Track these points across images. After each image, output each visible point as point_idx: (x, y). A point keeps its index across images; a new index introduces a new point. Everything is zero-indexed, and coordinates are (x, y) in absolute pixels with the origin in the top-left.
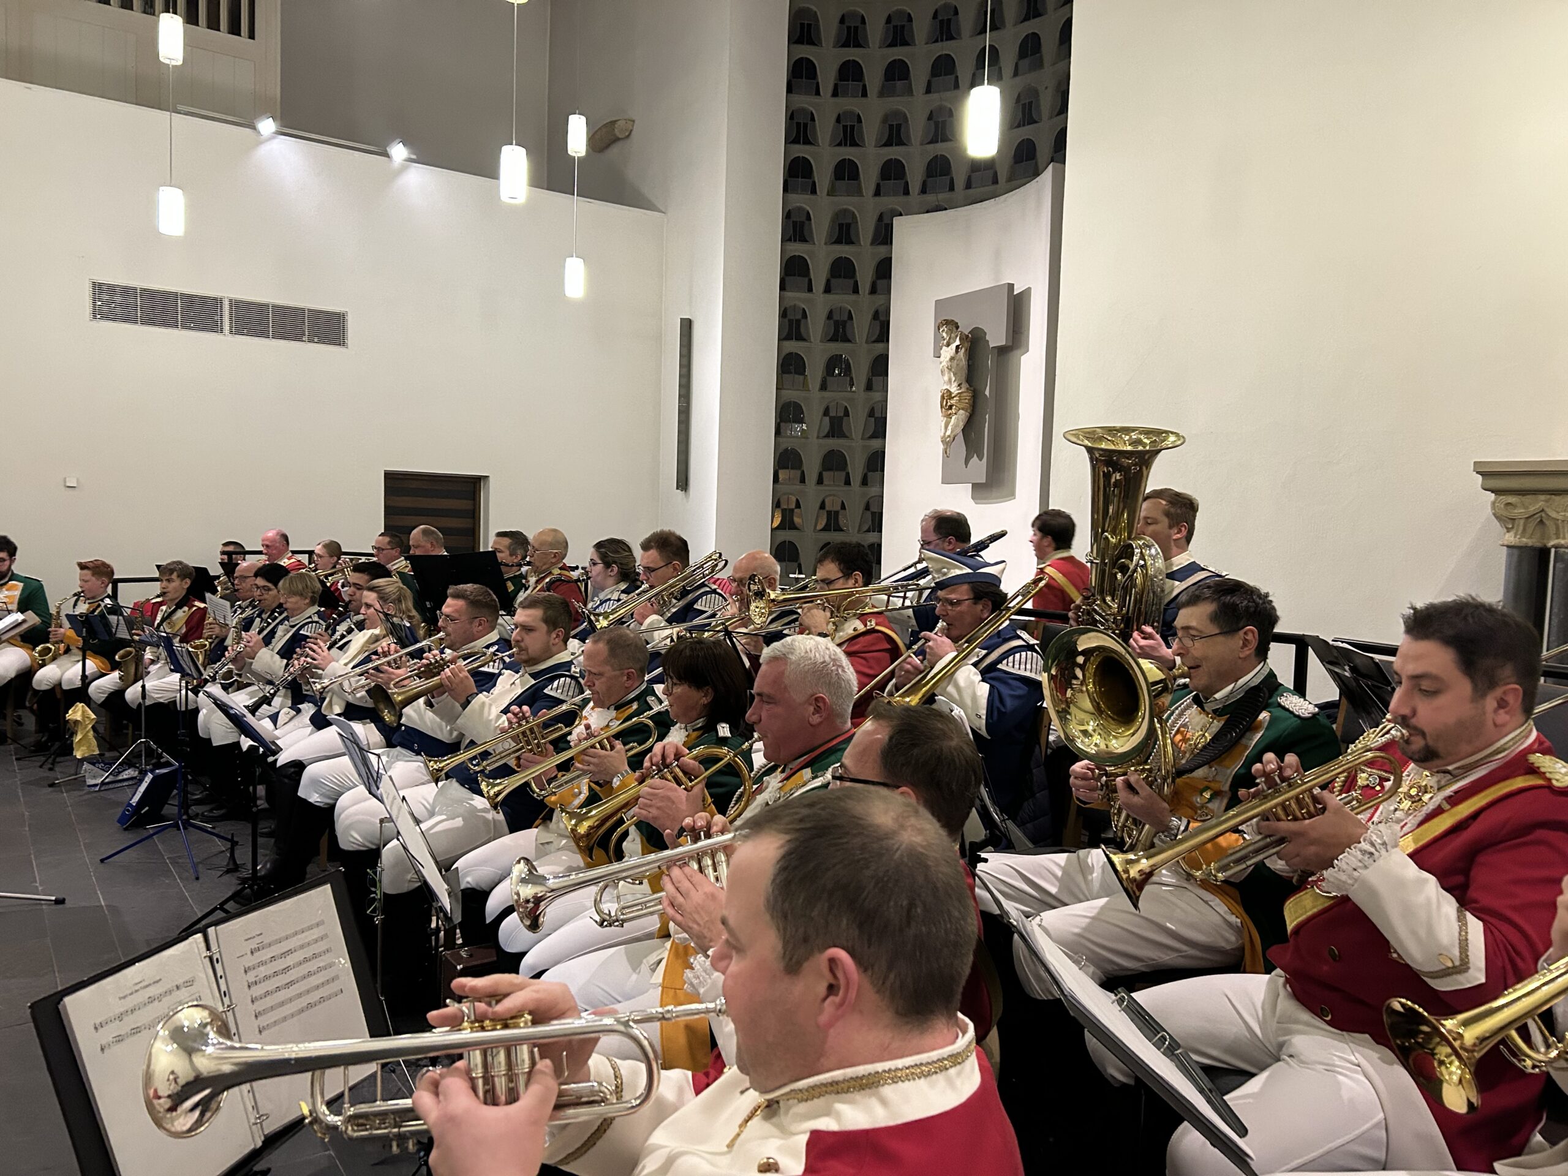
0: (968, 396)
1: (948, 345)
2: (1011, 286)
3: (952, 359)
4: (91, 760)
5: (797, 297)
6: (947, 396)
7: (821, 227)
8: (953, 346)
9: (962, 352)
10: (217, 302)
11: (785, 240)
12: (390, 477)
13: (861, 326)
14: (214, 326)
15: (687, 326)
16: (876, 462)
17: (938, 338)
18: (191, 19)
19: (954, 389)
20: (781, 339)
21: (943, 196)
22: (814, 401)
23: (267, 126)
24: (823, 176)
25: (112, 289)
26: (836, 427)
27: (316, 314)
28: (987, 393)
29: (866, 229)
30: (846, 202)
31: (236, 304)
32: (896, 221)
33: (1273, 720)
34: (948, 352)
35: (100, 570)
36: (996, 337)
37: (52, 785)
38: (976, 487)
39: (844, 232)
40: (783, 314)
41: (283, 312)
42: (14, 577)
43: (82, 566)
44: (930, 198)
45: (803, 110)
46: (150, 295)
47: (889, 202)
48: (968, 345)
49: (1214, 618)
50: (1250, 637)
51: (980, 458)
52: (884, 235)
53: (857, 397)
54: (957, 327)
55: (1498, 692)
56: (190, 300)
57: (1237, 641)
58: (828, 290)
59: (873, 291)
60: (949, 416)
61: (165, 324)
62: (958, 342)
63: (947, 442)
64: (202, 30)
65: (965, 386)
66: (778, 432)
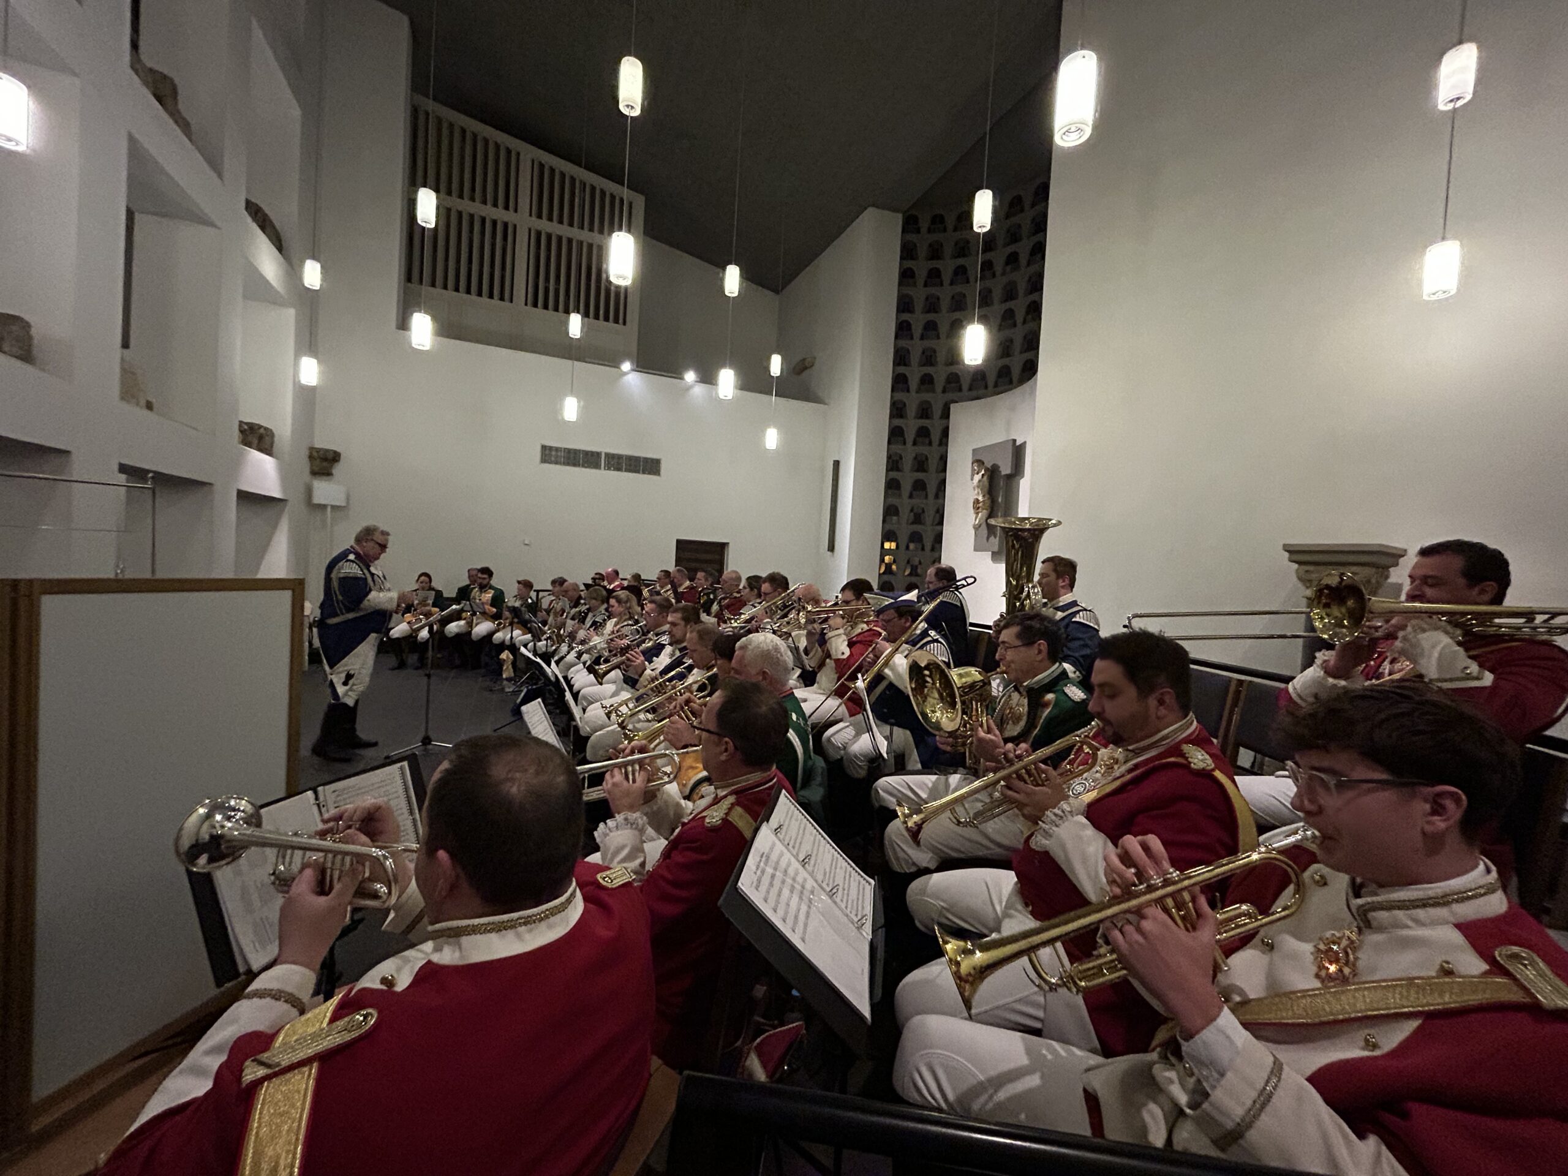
0: (988, 502)
1: (978, 473)
2: (1014, 441)
3: (979, 481)
4: (509, 679)
5: (897, 448)
6: (977, 501)
7: (912, 410)
8: (981, 474)
9: (985, 478)
10: (598, 454)
11: (892, 416)
12: (679, 542)
13: (933, 464)
14: (597, 466)
15: (837, 464)
16: (938, 539)
17: (973, 470)
18: (586, 315)
19: (981, 498)
20: (887, 470)
21: (982, 392)
22: (905, 504)
23: (626, 366)
24: (914, 383)
25: (551, 448)
26: (918, 519)
27: (646, 460)
28: (1000, 500)
29: (937, 411)
30: (927, 396)
31: (607, 455)
32: (952, 406)
33: (1057, 703)
34: (977, 478)
35: (527, 585)
36: (1006, 469)
37: (491, 690)
38: (993, 553)
39: (925, 412)
40: (889, 457)
41: (630, 458)
42: (492, 587)
43: (519, 582)
44: (974, 393)
45: (902, 348)
46: (569, 451)
47: (950, 396)
48: (989, 473)
49: (1019, 636)
50: (1042, 647)
51: (995, 537)
52: (946, 415)
53: (931, 503)
54: (983, 463)
55: (1157, 694)
56: (587, 453)
57: (1034, 650)
58: (915, 443)
59: (940, 444)
60: (977, 513)
61: (574, 465)
62: (983, 472)
63: (977, 528)
64: (592, 320)
65: (987, 496)
66: (884, 521)
